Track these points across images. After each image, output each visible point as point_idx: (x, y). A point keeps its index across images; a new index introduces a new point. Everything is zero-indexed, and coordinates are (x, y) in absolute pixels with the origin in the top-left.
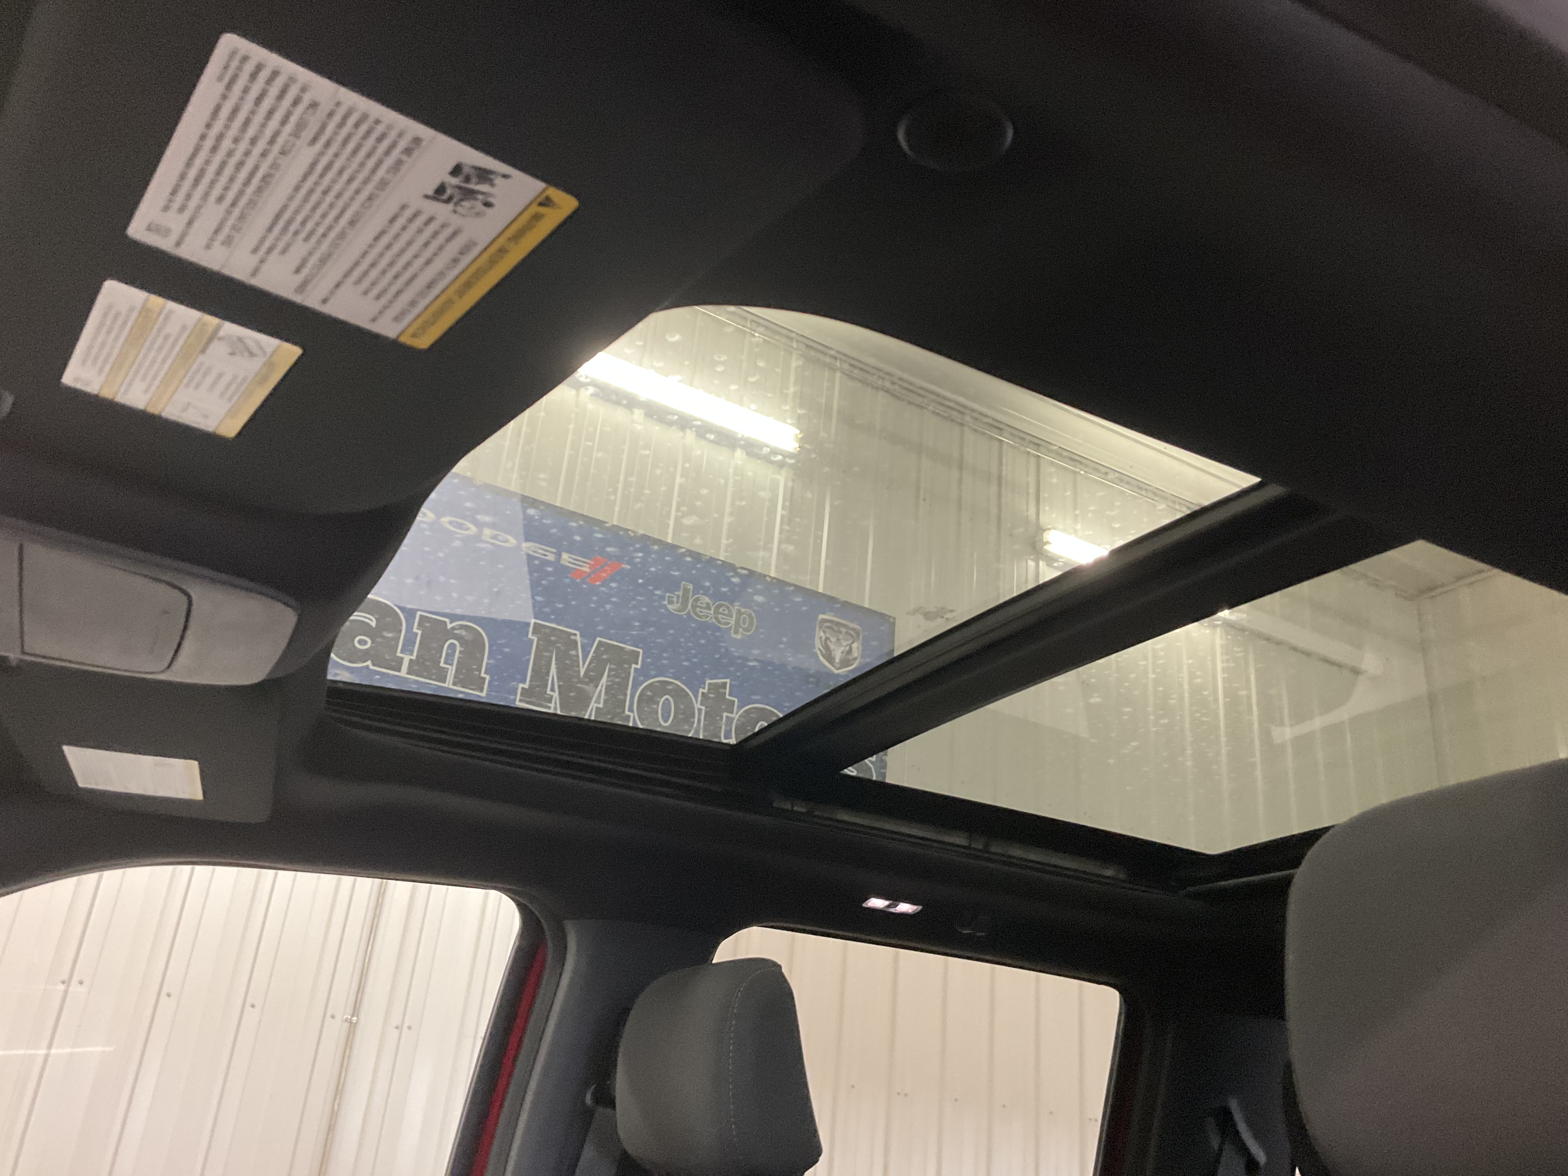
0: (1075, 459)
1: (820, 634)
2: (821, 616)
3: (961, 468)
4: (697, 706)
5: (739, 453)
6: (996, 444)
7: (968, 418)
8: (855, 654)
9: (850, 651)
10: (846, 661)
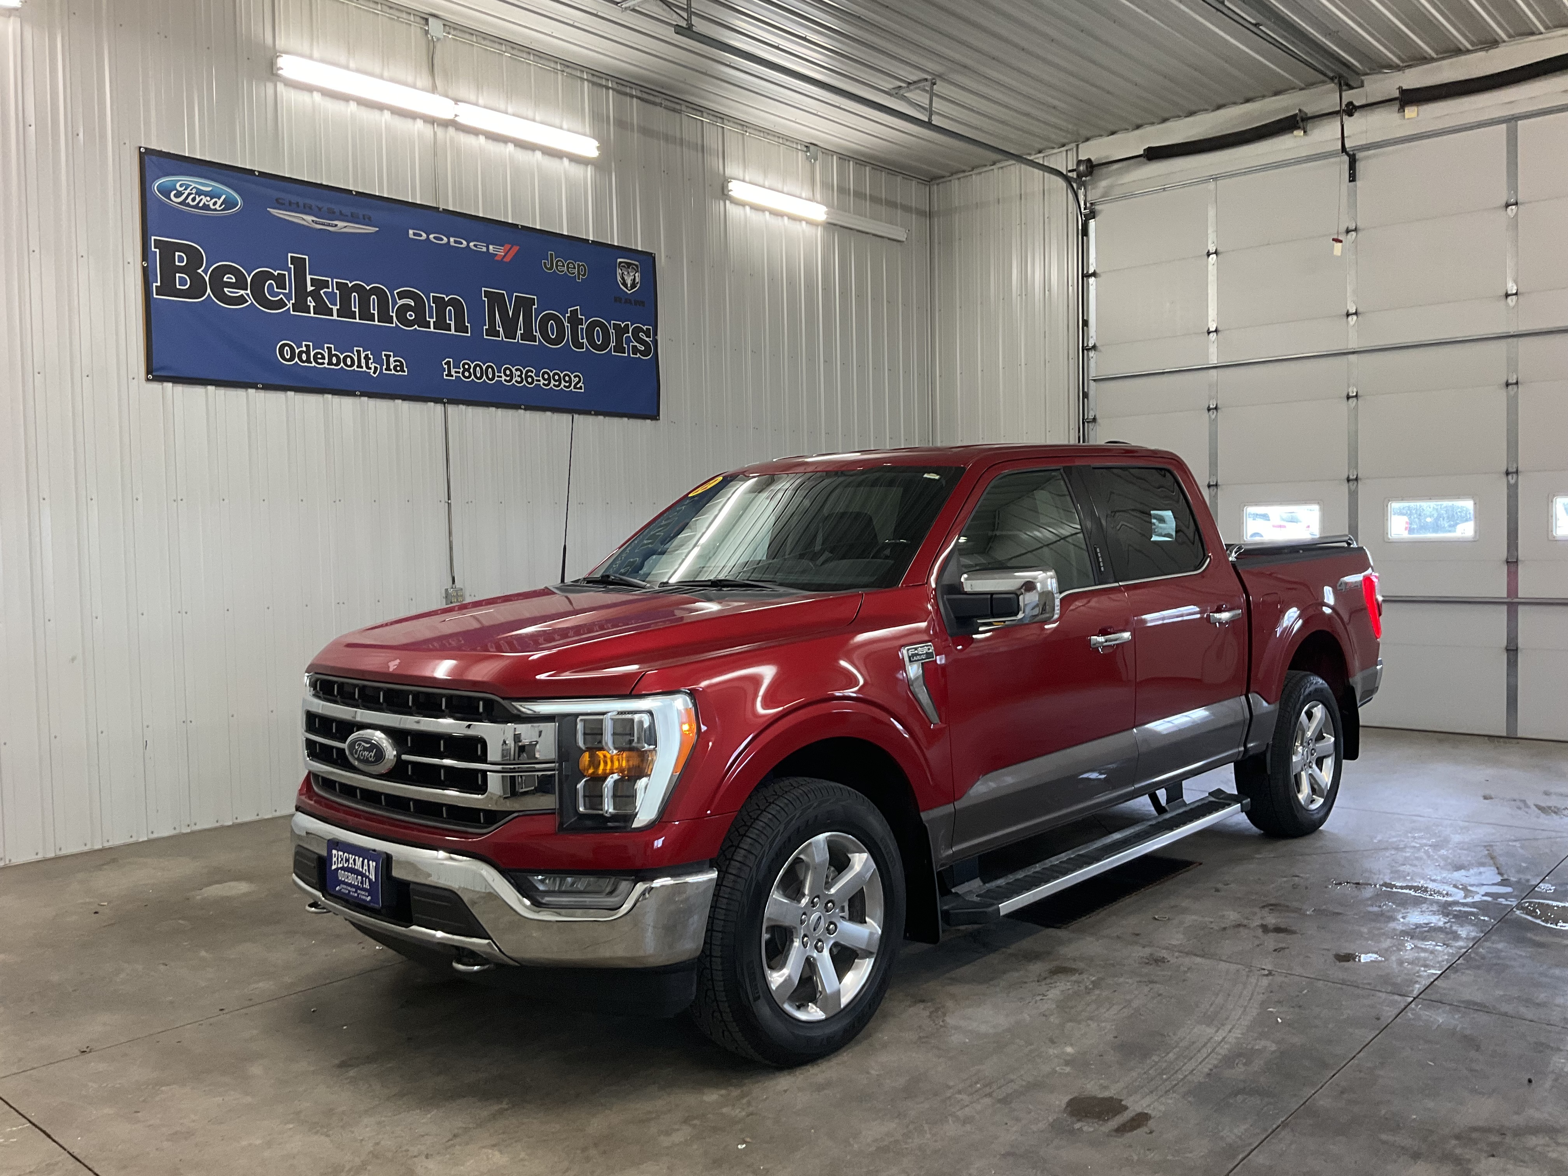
0: (743, 125)
1: (619, 271)
2: (619, 260)
3: (682, 145)
4: (566, 324)
5: (566, 161)
6: (699, 123)
7: (684, 108)
8: (637, 280)
9: (634, 279)
10: (633, 286)
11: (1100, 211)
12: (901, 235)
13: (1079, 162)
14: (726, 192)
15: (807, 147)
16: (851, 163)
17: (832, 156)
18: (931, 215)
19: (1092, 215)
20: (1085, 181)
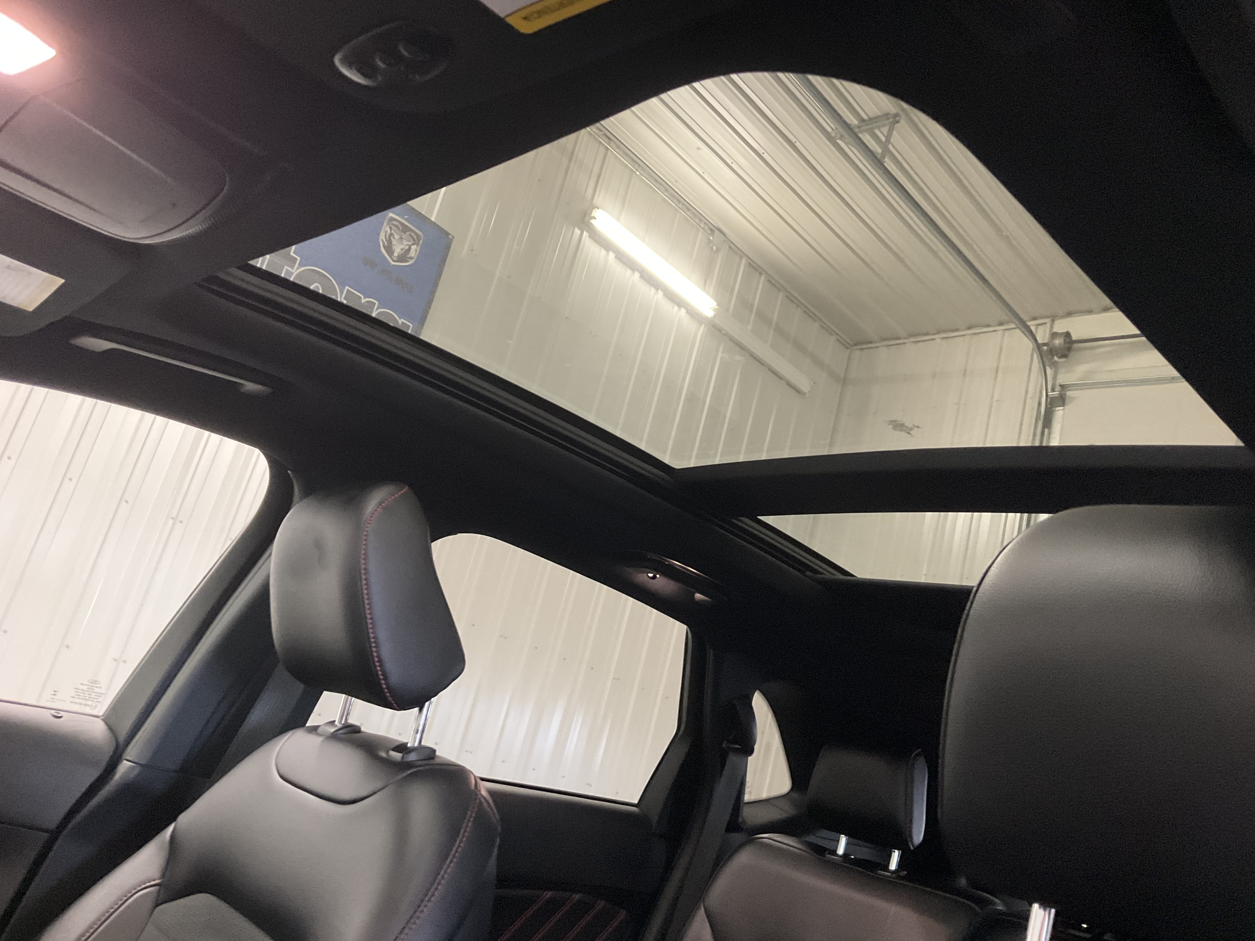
0: (636, 162)
9: (408, 251)
10: (403, 257)
11: (1074, 398)
12: (804, 384)
13: (1054, 335)
14: (586, 219)
15: (711, 230)
16: (763, 278)
17: (741, 257)
18: (844, 381)
19: (1062, 400)
20: (1056, 362)
